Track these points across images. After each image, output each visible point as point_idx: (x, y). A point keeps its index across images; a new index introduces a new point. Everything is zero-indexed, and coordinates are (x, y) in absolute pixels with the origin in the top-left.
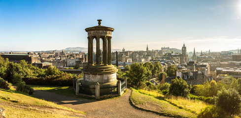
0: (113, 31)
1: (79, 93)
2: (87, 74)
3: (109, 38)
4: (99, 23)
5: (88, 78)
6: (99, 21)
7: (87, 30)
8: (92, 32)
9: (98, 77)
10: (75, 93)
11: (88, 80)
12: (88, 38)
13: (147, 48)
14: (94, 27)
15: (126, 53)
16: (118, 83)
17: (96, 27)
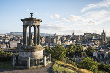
0: (41, 21)
1: (16, 65)
2: (22, 52)
3: (38, 26)
4: (32, 16)
5: (22, 55)
6: (32, 14)
7: (22, 20)
8: (26, 22)
9: (30, 53)
10: (12, 66)
11: (22, 56)
12: (23, 26)
13: (73, 34)
14: (27, 18)
15: (57, 37)
16: (44, 57)
17: (29, 18)
